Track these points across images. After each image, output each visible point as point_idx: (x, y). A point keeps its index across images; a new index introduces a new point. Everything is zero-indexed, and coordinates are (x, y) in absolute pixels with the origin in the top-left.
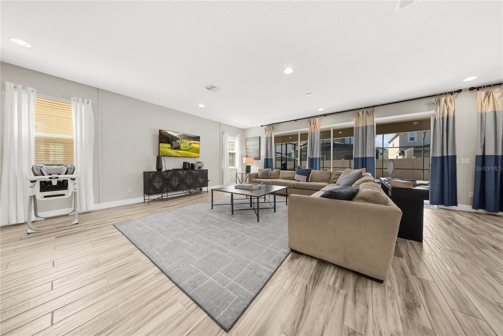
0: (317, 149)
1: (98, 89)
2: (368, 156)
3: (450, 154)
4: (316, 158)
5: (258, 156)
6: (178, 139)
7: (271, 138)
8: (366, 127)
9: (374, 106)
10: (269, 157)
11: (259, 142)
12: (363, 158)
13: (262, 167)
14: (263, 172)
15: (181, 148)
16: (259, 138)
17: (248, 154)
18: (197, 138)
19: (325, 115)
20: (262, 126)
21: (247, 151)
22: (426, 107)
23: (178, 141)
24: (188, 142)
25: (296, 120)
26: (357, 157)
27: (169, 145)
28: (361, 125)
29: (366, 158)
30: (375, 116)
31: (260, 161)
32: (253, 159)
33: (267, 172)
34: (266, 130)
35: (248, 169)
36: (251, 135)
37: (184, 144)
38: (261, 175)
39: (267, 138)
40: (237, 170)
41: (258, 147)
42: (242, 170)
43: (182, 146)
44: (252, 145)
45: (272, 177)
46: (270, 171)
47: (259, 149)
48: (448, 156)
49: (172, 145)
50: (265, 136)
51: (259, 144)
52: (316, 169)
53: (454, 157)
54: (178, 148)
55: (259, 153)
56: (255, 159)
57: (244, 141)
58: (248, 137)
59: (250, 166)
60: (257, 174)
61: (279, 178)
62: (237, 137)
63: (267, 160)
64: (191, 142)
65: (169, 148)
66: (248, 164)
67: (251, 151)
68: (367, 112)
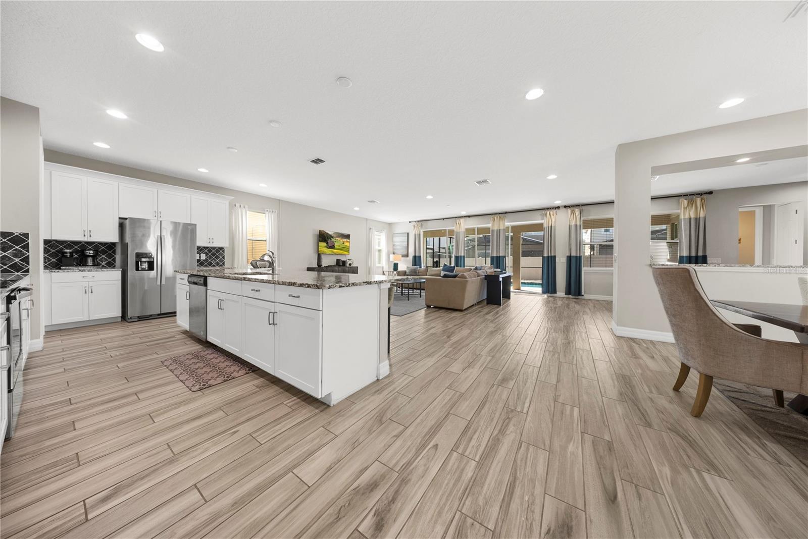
0: (462, 247)
1: (279, 200)
2: (501, 255)
3: (552, 255)
4: (461, 256)
5: (406, 253)
6: (332, 237)
7: (420, 235)
8: (500, 230)
9: (506, 213)
10: (417, 255)
11: (407, 238)
12: (497, 257)
13: (410, 265)
14: (411, 270)
15: (336, 247)
16: (407, 234)
17: (395, 251)
18: (348, 237)
19: (469, 216)
20: (410, 222)
21: (394, 247)
22: (540, 217)
23: (332, 239)
24: (342, 241)
25: (444, 219)
26: (493, 256)
27: (325, 244)
28: (495, 229)
29: (499, 256)
30: (506, 221)
31: (408, 258)
32: (401, 256)
33: (415, 269)
34: (414, 226)
35: (396, 266)
36: (399, 230)
37: (338, 242)
38: (410, 272)
39: (415, 235)
40: (383, 268)
41: (406, 244)
42: (389, 268)
43: (336, 244)
44: (400, 241)
45: (420, 274)
46: (419, 268)
47: (407, 245)
48: (551, 256)
49: (327, 243)
50: (414, 233)
51: (407, 240)
52: (461, 267)
53: (555, 257)
54: (333, 247)
55: (407, 251)
56: (403, 256)
57: (391, 236)
58: (394, 233)
59: (398, 264)
60: (405, 272)
61: (426, 275)
62: (384, 233)
63: (415, 257)
64: (344, 240)
65: (325, 246)
66: (396, 262)
67: (398, 247)
68: (500, 217)
